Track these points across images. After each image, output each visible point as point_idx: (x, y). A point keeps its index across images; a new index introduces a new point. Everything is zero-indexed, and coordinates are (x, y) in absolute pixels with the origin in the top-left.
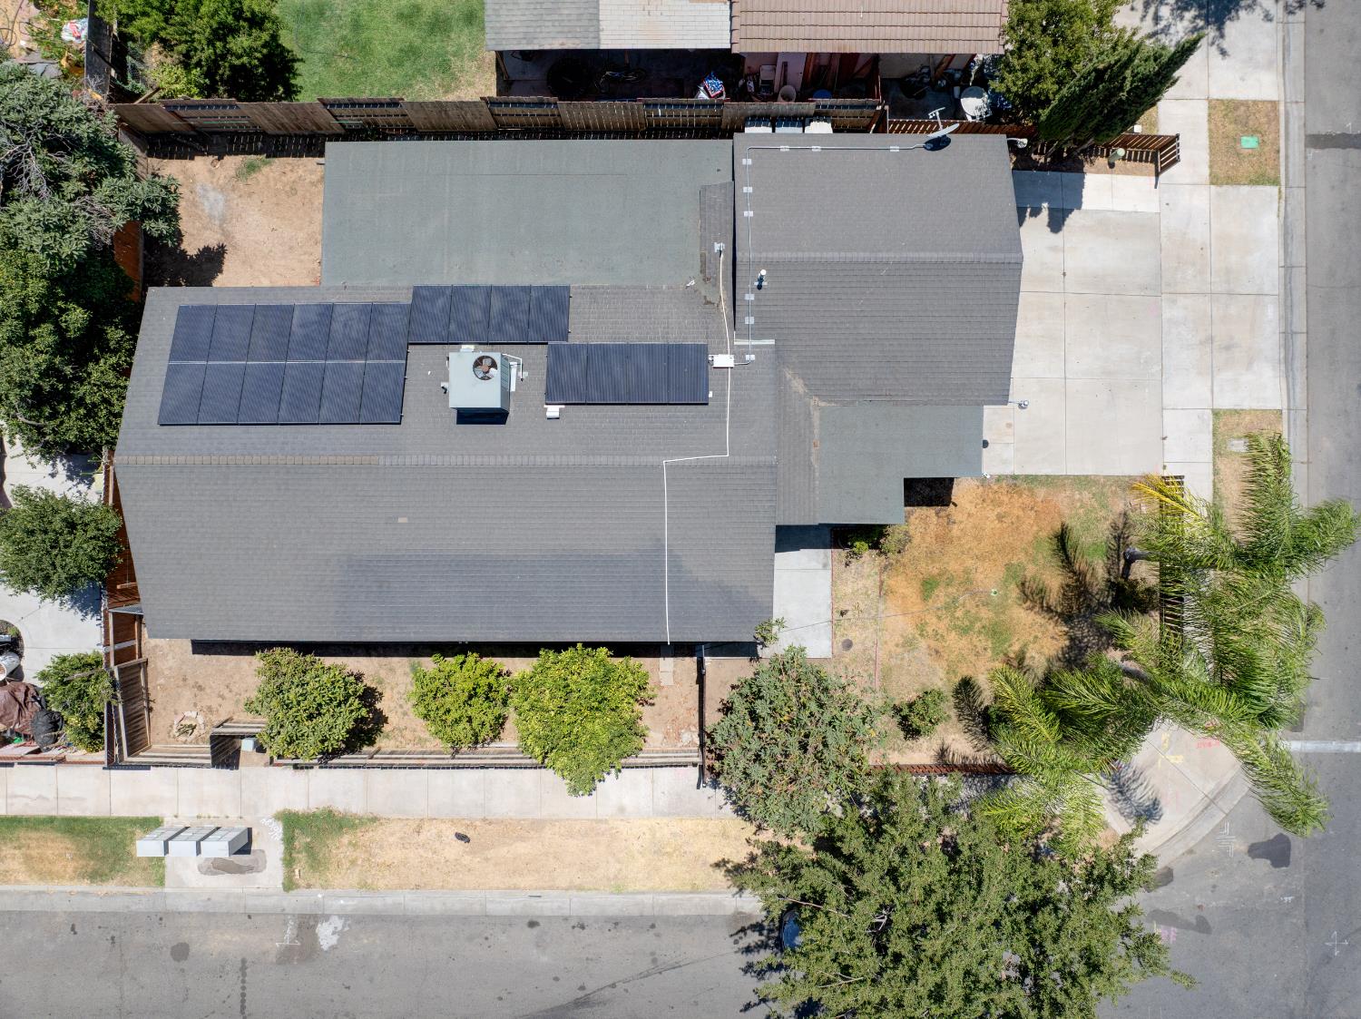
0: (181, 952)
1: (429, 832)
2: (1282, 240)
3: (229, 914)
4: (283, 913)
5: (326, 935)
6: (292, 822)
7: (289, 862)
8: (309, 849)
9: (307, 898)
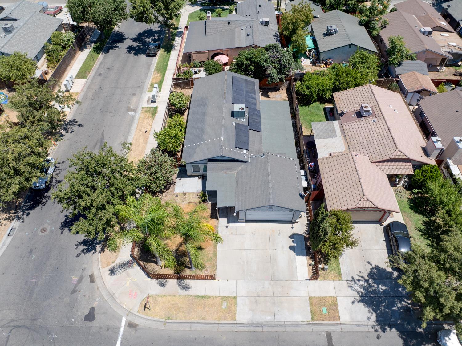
0: (134, 94)
1: (149, 127)
2: (294, 323)
3: (139, 101)
4: (137, 107)
5: (132, 113)
6: (156, 108)
7: (148, 108)
8: (150, 110)
9: (140, 110)
